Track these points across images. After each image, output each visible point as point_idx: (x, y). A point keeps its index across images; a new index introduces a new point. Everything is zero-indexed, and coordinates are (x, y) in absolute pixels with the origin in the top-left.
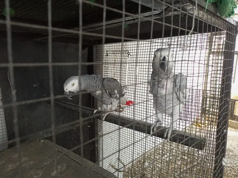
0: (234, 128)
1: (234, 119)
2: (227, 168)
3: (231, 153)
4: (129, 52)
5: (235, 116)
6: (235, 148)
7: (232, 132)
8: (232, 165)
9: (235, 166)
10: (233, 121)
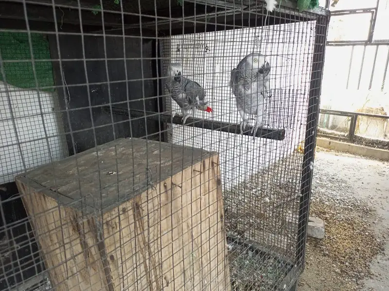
0: (354, 154)
1: (354, 141)
2: (336, 201)
3: (343, 185)
4: (207, 46)
5: (356, 137)
6: (349, 179)
7: (350, 159)
8: (342, 197)
9: (346, 198)
10: (353, 144)
